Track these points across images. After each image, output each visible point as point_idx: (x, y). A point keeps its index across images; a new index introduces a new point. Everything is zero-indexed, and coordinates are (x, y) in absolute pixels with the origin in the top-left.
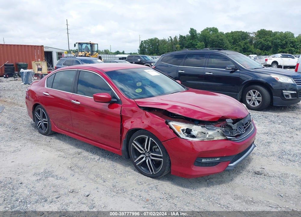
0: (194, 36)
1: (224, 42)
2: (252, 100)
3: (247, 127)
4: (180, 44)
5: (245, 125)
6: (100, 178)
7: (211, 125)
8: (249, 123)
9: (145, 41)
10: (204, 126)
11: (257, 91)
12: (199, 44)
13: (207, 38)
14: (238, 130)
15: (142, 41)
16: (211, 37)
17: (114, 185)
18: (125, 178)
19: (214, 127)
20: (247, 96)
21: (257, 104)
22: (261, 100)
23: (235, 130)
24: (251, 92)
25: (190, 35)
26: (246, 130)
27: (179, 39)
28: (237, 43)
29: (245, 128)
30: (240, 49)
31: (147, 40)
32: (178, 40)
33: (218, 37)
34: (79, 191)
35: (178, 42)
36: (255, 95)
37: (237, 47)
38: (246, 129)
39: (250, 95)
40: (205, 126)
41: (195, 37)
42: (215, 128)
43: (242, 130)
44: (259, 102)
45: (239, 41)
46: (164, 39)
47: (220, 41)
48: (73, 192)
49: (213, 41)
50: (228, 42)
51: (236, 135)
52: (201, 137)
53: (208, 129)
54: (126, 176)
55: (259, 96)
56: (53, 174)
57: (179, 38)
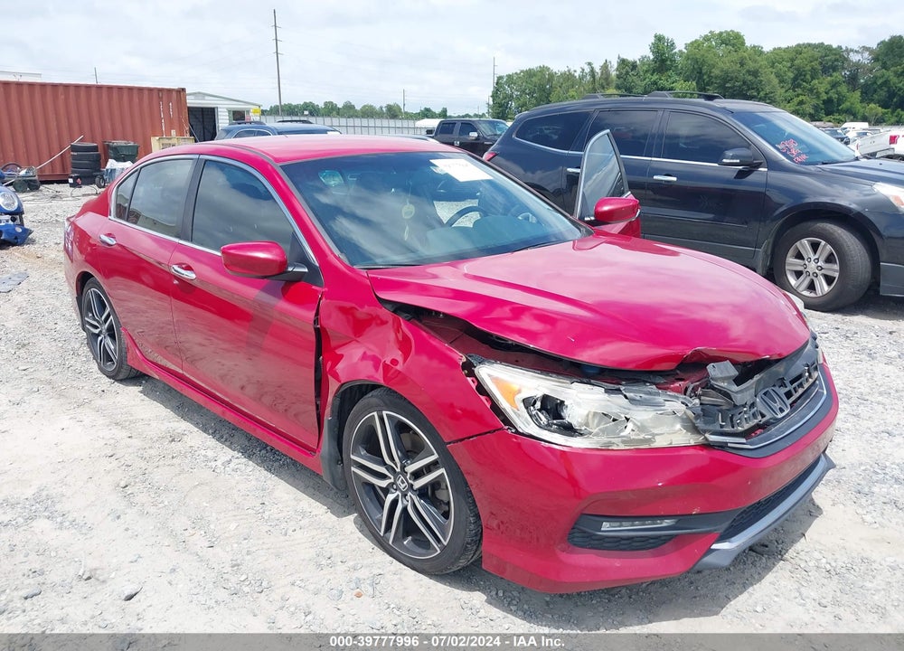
0: (663, 61)
1: (761, 81)
2: (804, 275)
3: (801, 391)
4: (618, 87)
5: (792, 382)
6: (203, 532)
7: (645, 382)
8: (810, 376)
9: (509, 76)
10: (617, 387)
11: (823, 243)
12: (680, 86)
13: (705, 69)
14: (760, 406)
15: (500, 78)
16: (721, 65)
17: (239, 562)
18: (282, 538)
19: (659, 394)
20: (790, 260)
21: (823, 288)
22: (837, 275)
23: (744, 406)
24: (805, 244)
25: (652, 57)
26: (791, 405)
27: (617, 70)
28: (807, 83)
29: (789, 395)
30: (815, 102)
31: (516, 73)
32: (614, 73)
33: (742, 65)
34: (113, 575)
35: (612, 81)
36: (816, 257)
37: (804, 98)
38: (793, 399)
39: (799, 256)
40: (622, 388)
41: (668, 63)
42: (660, 399)
43: (777, 405)
44: (829, 280)
45: (813, 78)
46: (569, 71)
47: (750, 78)
48: (89, 578)
49: (726, 78)
50: (775, 81)
51: (746, 426)
52: (597, 435)
53: (632, 401)
54: (290, 532)
55: (829, 259)
56: (58, 507)
57: (616, 66)
